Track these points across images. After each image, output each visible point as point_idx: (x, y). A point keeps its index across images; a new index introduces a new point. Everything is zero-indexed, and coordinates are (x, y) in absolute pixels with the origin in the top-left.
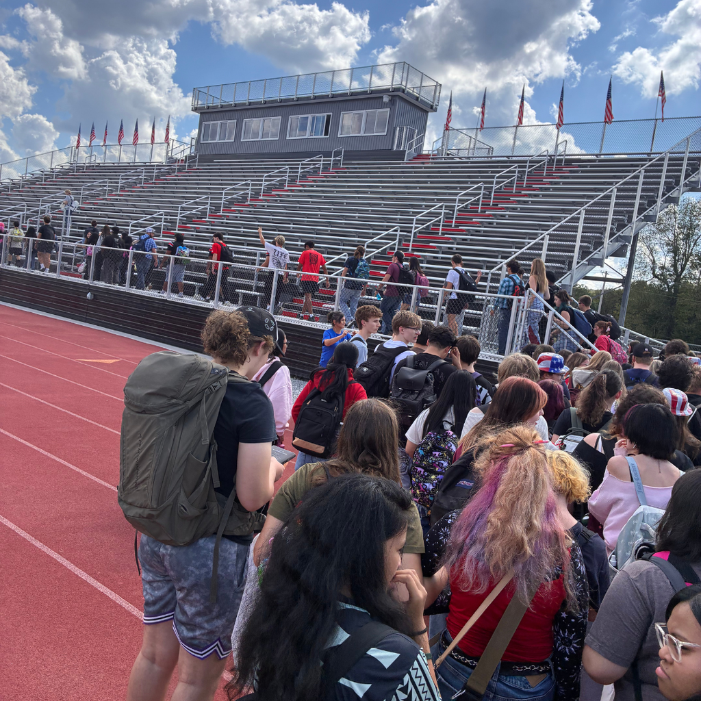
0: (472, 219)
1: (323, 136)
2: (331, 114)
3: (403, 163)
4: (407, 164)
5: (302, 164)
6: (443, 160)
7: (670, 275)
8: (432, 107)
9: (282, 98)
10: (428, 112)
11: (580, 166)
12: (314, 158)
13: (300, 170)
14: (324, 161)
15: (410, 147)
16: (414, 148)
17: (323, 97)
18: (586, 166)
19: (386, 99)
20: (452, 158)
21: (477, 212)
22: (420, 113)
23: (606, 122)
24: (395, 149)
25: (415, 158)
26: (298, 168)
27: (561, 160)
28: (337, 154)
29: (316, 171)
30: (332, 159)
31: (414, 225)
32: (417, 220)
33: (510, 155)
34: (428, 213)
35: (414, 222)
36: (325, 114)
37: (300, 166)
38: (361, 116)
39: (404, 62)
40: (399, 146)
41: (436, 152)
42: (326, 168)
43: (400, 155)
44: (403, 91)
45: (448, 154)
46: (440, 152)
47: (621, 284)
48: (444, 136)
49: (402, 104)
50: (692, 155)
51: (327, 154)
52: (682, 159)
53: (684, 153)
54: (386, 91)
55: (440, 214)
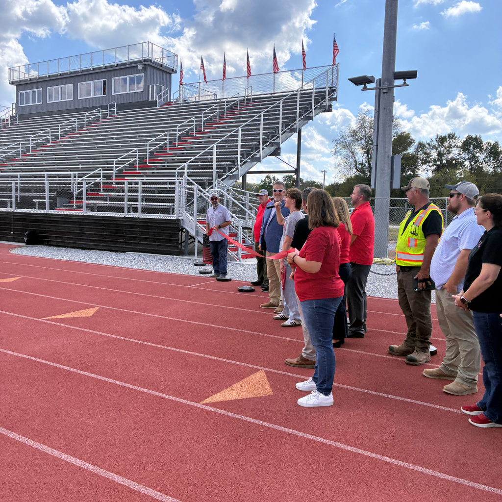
0: (187, 141)
1: (102, 95)
2: (106, 79)
3: (156, 109)
4: (159, 109)
5: (86, 116)
6: (181, 105)
7: (366, 168)
8: (173, 70)
9: (71, 71)
10: (171, 74)
11: (260, 102)
12: (94, 111)
13: (85, 120)
14: (102, 112)
15: (160, 98)
16: (163, 98)
17: (98, 68)
18: (265, 101)
19: (140, 67)
20: (188, 103)
21: (193, 136)
22: (166, 75)
23: (275, 73)
24: (150, 100)
25: (164, 105)
26: (84, 119)
27: (249, 99)
28: (112, 106)
29: (98, 119)
30: (108, 110)
31: (148, 148)
32: (150, 145)
33: (221, 98)
34: (156, 140)
35: (148, 146)
36: (102, 80)
37: (85, 117)
38: (125, 80)
39: (149, 42)
40: (152, 98)
41: (176, 100)
42: (104, 117)
43: (154, 104)
44: (151, 61)
45: (185, 101)
46: (179, 99)
47: (294, 174)
48: (180, 89)
49: (152, 69)
50: (316, 90)
51: (104, 107)
52: (311, 93)
53: (312, 89)
54: (139, 62)
55: (166, 139)
